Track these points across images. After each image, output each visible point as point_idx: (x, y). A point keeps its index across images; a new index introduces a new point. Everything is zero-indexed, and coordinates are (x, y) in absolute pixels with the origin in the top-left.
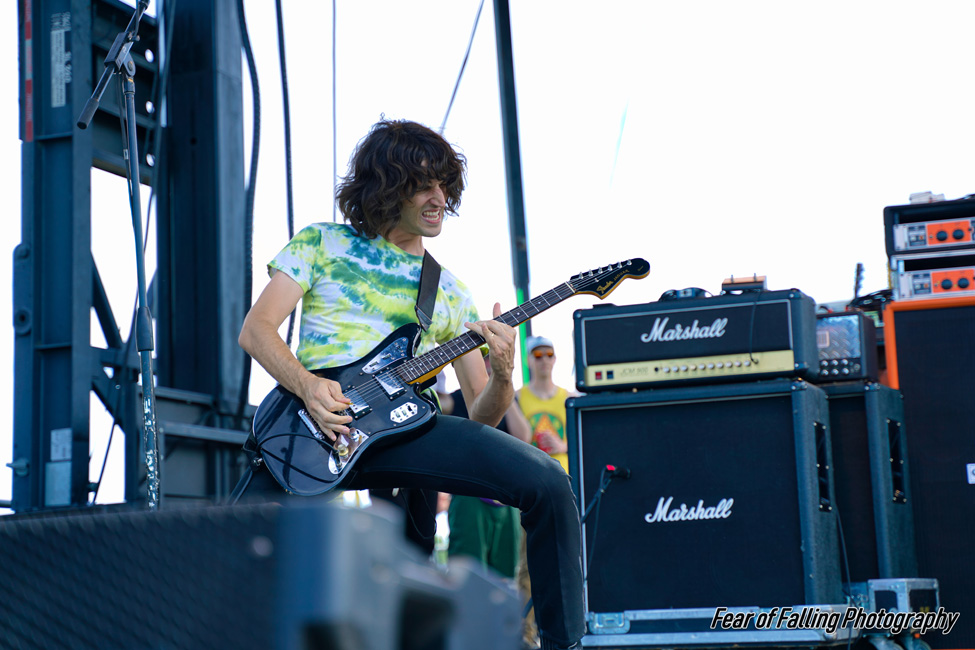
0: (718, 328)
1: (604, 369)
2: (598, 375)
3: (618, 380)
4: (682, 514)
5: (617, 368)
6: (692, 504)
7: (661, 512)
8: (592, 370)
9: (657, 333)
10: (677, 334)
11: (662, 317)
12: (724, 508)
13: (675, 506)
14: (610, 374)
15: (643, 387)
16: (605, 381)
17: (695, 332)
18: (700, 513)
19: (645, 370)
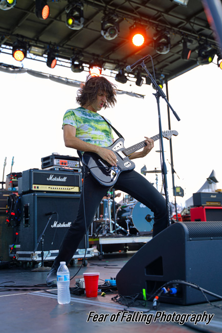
0: (64, 179)
1: (36, 186)
2: (35, 187)
3: (40, 189)
4: (60, 226)
5: (40, 186)
6: (62, 223)
7: (55, 225)
8: (34, 186)
9: (51, 178)
10: (55, 179)
11: (52, 174)
12: (69, 225)
13: (58, 223)
14: (38, 187)
15: (47, 192)
16: (36, 189)
17: (59, 179)
18: (64, 225)
19: (46, 187)
